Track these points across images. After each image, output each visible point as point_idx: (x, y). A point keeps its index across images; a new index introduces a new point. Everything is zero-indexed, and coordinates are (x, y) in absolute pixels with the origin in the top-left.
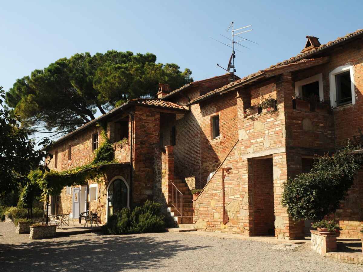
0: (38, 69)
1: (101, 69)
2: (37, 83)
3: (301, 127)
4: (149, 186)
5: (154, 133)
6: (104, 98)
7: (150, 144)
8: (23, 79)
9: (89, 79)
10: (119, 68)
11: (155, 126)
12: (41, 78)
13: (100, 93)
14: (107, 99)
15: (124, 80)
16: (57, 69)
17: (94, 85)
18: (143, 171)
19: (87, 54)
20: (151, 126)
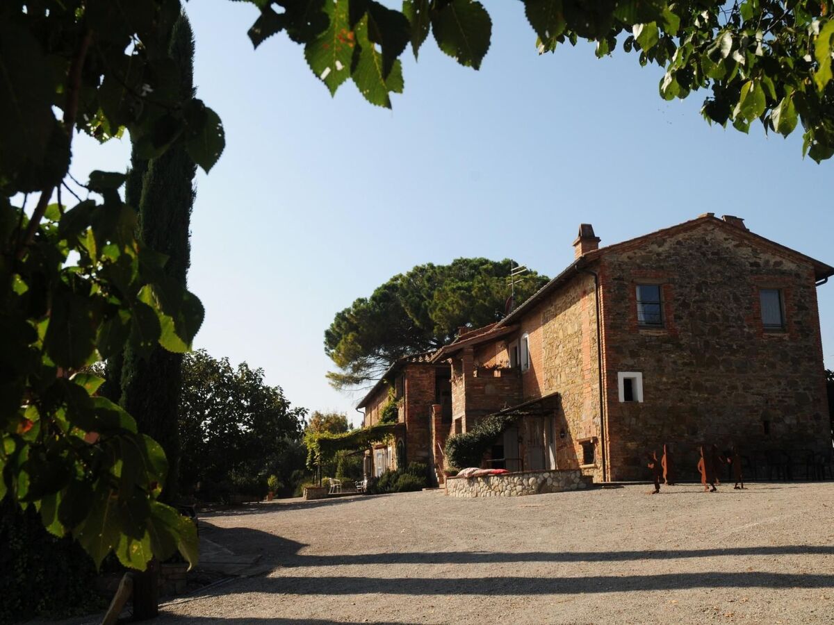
0: (362, 297)
1: (439, 291)
2: (358, 317)
3: (483, 392)
4: (424, 446)
5: (429, 390)
6: (443, 330)
7: (425, 403)
8: (344, 312)
9: (425, 305)
10: (459, 288)
11: (430, 383)
12: (363, 310)
13: (436, 324)
14: (446, 331)
15: (466, 305)
16: (384, 295)
17: (430, 314)
18: (417, 432)
19: (429, 265)
20: (426, 383)
